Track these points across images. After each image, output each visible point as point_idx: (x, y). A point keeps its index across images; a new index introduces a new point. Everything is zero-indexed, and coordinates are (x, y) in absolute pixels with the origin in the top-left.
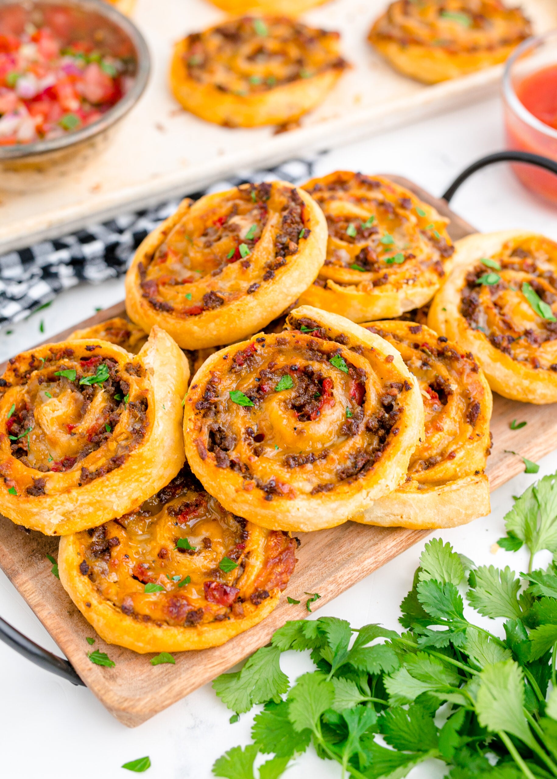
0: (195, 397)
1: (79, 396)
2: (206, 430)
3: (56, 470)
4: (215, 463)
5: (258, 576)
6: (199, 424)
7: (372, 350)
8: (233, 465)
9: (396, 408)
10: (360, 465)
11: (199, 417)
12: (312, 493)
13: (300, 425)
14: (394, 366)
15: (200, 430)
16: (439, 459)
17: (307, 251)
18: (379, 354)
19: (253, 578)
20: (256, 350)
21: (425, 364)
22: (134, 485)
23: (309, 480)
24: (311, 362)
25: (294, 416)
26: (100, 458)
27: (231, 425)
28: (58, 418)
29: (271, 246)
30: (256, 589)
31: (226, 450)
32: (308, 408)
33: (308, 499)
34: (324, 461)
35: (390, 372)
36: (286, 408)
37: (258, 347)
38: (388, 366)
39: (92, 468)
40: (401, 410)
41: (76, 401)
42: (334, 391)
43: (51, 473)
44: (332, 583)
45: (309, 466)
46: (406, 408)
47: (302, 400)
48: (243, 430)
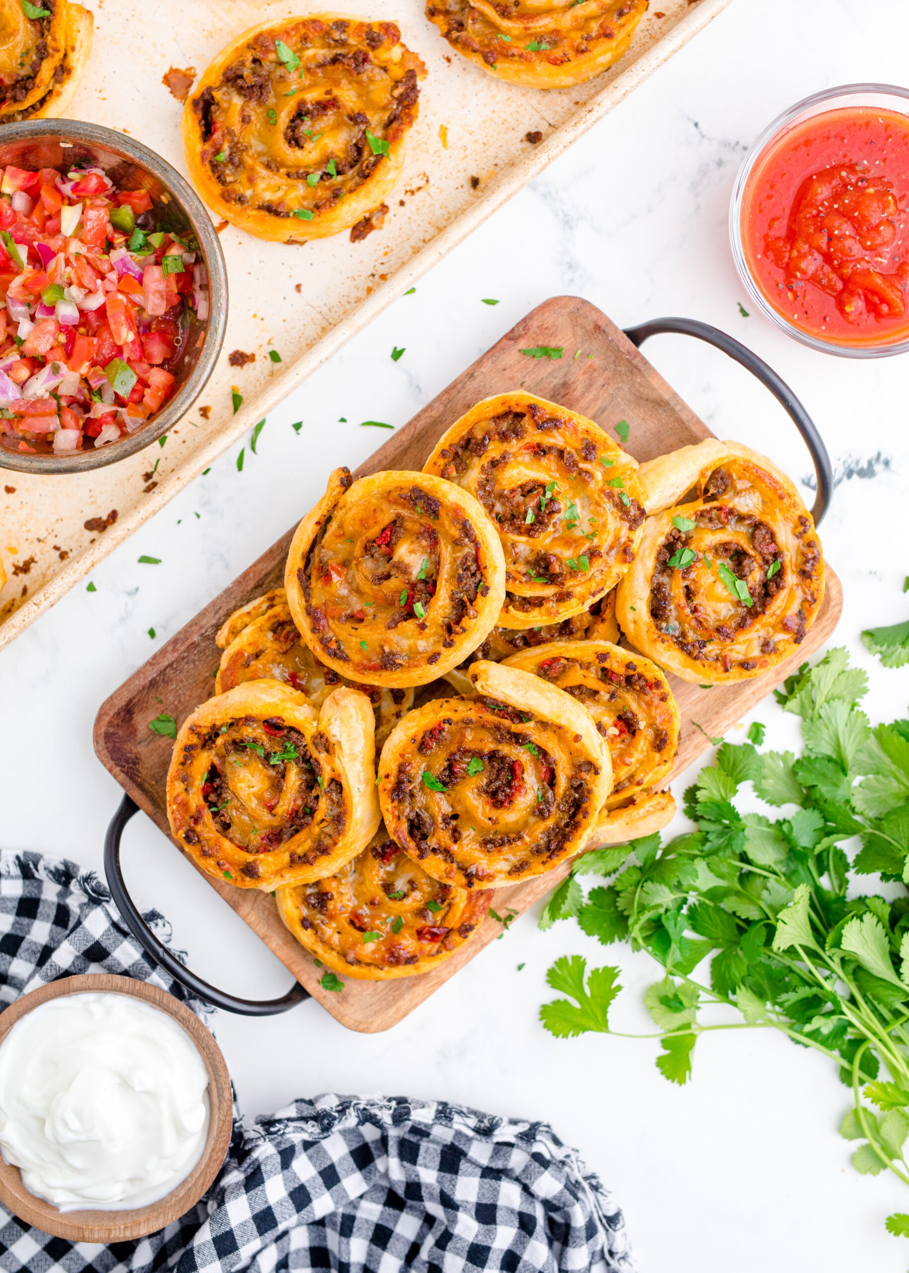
0: (389, 786)
1: (273, 773)
2: (404, 819)
3: (266, 850)
4: (417, 852)
5: (463, 913)
6: (397, 813)
7: (560, 727)
8: (434, 850)
9: (585, 786)
10: (553, 847)
11: (396, 803)
12: (510, 873)
13: (494, 813)
14: (583, 745)
15: (399, 818)
16: (627, 784)
17: (486, 610)
18: (567, 732)
19: (458, 914)
20: (443, 729)
21: (613, 696)
22: (340, 860)
23: (506, 860)
24: (500, 747)
25: (488, 803)
26: (305, 841)
27: (427, 809)
28: (254, 794)
29: (448, 601)
30: (463, 925)
31: (425, 837)
32: (501, 796)
33: (506, 878)
34: (519, 843)
35: (577, 750)
36: (479, 795)
37: (446, 726)
38: (576, 745)
39: (300, 851)
40: (590, 791)
41: (270, 777)
42: (525, 776)
43: (262, 856)
44: (529, 894)
45: (506, 849)
46: (595, 789)
47: (493, 787)
48: (440, 819)
